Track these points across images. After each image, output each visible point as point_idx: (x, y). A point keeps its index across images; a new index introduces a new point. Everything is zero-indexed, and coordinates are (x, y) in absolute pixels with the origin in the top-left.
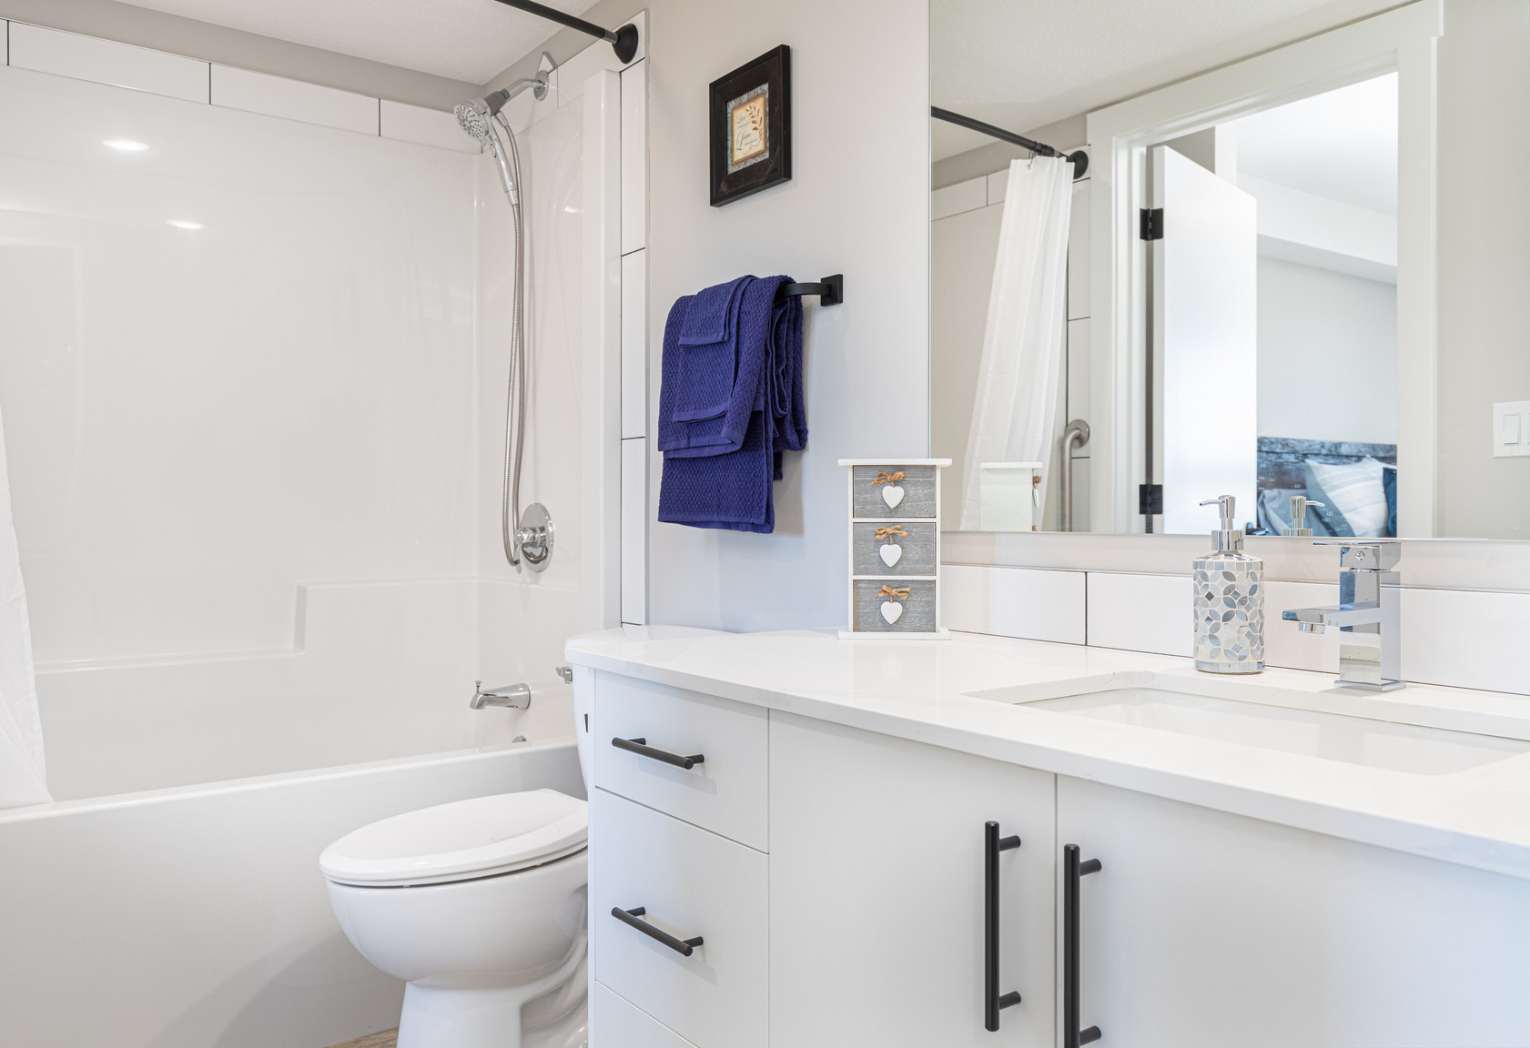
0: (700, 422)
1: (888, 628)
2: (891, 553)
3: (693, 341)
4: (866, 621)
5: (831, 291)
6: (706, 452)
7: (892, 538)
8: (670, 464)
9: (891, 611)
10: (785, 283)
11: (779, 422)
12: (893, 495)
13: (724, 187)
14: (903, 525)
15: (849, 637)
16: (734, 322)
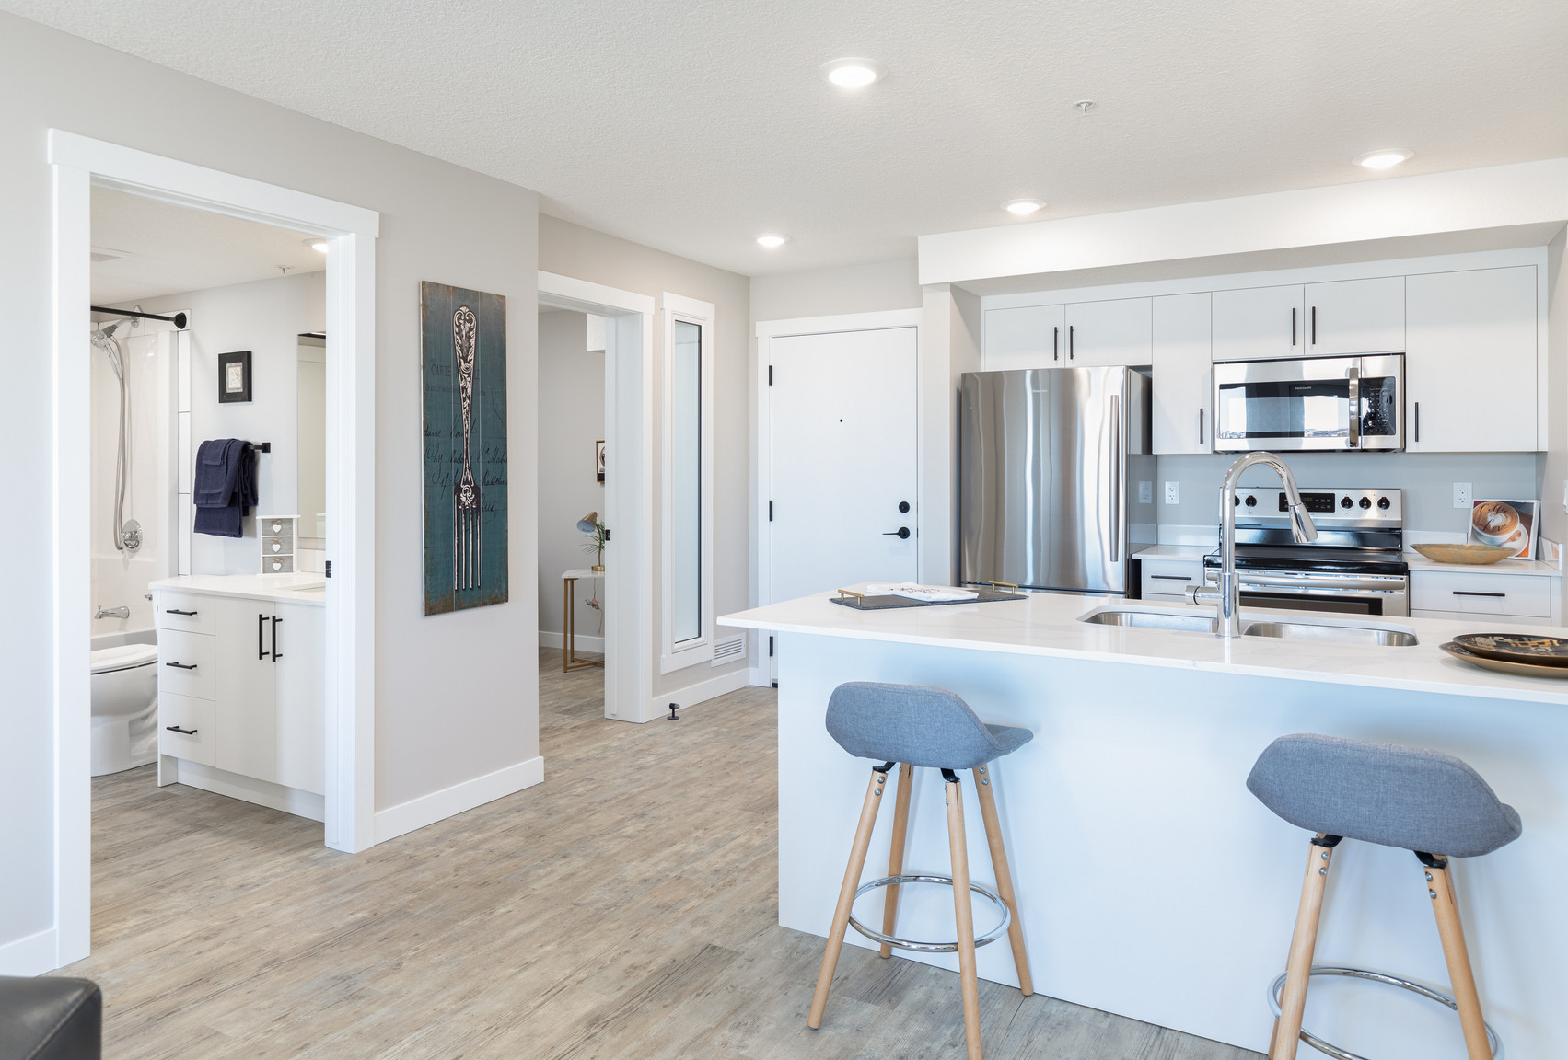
0: (212, 495)
1: (275, 572)
2: (276, 547)
3: (208, 462)
4: (267, 569)
5: (266, 448)
6: (214, 506)
7: (277, 542)
8: (199, 510)
9: (277, 566)
10: (247, 444)
11: (245, 496)
12: (277, 528)
13: (225, 397)
14: (281, 538)
15: (261, 576)
16: (225, 457)
